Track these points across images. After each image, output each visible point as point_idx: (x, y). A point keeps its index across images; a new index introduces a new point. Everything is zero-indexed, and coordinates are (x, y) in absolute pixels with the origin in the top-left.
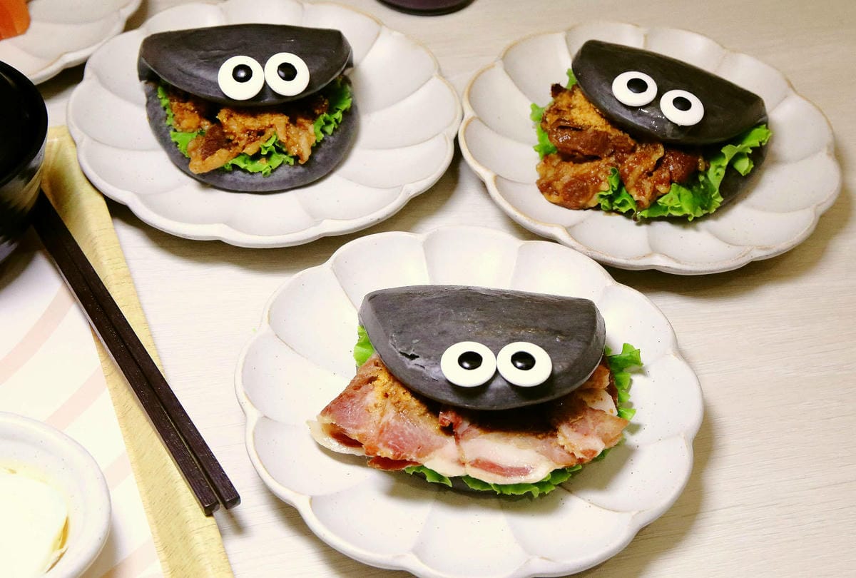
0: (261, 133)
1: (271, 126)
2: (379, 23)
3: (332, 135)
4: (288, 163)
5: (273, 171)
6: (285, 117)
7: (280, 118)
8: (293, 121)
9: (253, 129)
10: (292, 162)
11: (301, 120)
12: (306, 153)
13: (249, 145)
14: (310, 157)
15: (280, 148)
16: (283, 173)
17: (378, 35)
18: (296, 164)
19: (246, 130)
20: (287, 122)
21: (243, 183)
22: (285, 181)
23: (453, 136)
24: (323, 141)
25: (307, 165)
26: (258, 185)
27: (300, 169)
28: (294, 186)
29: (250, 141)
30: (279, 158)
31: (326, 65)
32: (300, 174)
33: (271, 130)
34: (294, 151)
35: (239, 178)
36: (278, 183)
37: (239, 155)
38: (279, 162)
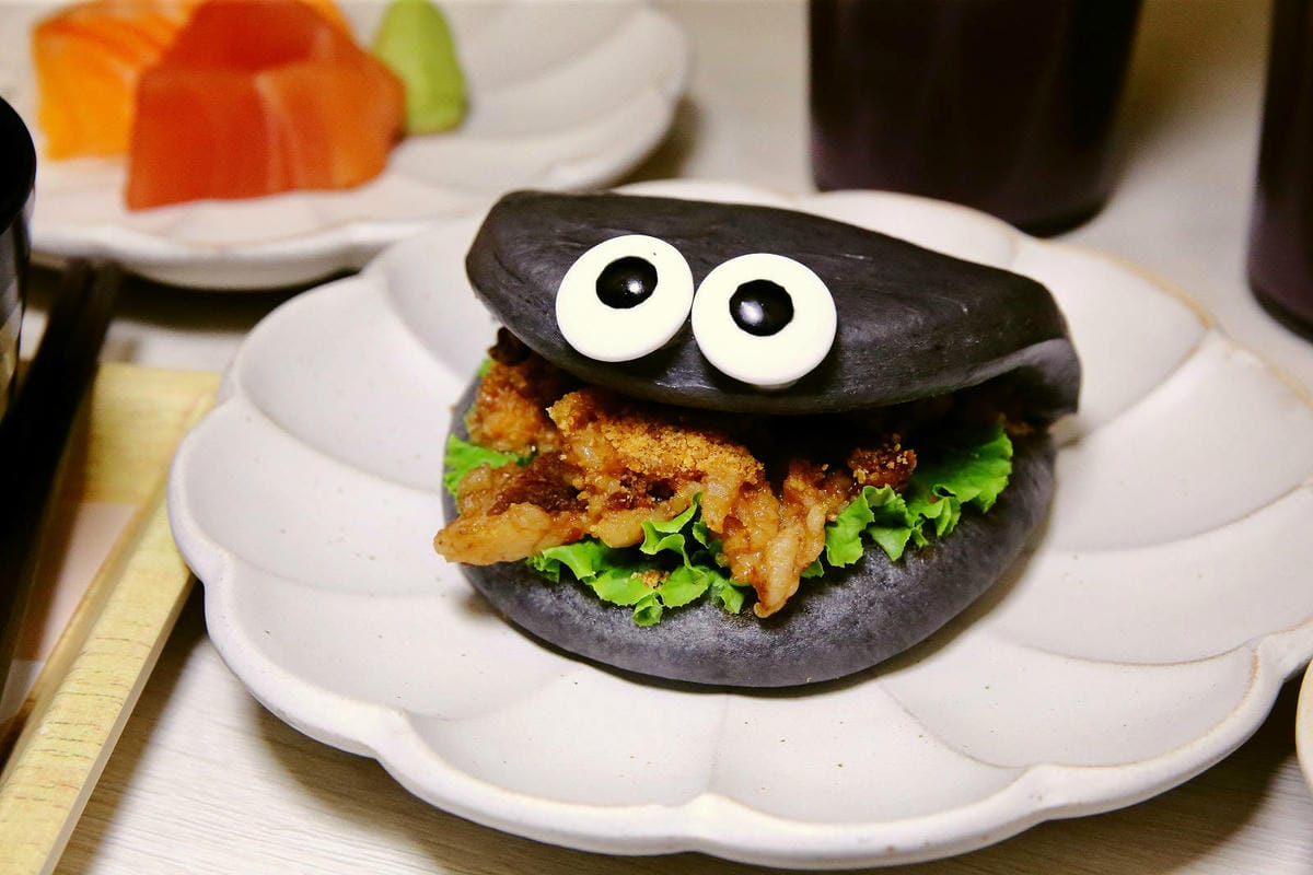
0: (661, 489)
1: (698, 477)
2: (1206, 322)
3: (901, 562)
4: (721, 603)
5: (668, 613)
6: (750, 461)
7: (731, 459)
8: (774, 479)
9: (637, 469)
10: (735, 604)
11: (795, 483)
12: (780, 588)
13: (611, 514)
14: (791, 600)
15: (703, 551)
16: (701, 630)
17: (1192, 352)
18: (745, 615)
19: (618, 469)
20: (751, 478)
21: (577, 630)
22: (701, 657)
23: (1289, 666)
24: (857, 569)
25: (776, 622)
26: (615, 648)
27: (752, 634)
28: (726, 682)
29: (619, 504)
30: (693, 580)
31: (914, 335)
32: (751, 647)
33: (695, 487)
34: (743, 570)
35: (570, 610)
36: (678, 655)
37: (580, 538)
38: (695, 591)
